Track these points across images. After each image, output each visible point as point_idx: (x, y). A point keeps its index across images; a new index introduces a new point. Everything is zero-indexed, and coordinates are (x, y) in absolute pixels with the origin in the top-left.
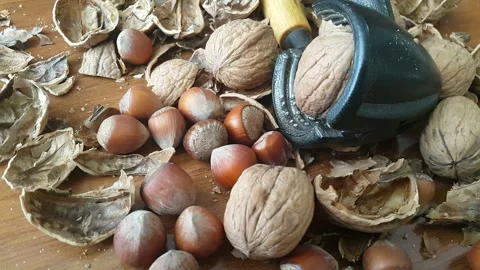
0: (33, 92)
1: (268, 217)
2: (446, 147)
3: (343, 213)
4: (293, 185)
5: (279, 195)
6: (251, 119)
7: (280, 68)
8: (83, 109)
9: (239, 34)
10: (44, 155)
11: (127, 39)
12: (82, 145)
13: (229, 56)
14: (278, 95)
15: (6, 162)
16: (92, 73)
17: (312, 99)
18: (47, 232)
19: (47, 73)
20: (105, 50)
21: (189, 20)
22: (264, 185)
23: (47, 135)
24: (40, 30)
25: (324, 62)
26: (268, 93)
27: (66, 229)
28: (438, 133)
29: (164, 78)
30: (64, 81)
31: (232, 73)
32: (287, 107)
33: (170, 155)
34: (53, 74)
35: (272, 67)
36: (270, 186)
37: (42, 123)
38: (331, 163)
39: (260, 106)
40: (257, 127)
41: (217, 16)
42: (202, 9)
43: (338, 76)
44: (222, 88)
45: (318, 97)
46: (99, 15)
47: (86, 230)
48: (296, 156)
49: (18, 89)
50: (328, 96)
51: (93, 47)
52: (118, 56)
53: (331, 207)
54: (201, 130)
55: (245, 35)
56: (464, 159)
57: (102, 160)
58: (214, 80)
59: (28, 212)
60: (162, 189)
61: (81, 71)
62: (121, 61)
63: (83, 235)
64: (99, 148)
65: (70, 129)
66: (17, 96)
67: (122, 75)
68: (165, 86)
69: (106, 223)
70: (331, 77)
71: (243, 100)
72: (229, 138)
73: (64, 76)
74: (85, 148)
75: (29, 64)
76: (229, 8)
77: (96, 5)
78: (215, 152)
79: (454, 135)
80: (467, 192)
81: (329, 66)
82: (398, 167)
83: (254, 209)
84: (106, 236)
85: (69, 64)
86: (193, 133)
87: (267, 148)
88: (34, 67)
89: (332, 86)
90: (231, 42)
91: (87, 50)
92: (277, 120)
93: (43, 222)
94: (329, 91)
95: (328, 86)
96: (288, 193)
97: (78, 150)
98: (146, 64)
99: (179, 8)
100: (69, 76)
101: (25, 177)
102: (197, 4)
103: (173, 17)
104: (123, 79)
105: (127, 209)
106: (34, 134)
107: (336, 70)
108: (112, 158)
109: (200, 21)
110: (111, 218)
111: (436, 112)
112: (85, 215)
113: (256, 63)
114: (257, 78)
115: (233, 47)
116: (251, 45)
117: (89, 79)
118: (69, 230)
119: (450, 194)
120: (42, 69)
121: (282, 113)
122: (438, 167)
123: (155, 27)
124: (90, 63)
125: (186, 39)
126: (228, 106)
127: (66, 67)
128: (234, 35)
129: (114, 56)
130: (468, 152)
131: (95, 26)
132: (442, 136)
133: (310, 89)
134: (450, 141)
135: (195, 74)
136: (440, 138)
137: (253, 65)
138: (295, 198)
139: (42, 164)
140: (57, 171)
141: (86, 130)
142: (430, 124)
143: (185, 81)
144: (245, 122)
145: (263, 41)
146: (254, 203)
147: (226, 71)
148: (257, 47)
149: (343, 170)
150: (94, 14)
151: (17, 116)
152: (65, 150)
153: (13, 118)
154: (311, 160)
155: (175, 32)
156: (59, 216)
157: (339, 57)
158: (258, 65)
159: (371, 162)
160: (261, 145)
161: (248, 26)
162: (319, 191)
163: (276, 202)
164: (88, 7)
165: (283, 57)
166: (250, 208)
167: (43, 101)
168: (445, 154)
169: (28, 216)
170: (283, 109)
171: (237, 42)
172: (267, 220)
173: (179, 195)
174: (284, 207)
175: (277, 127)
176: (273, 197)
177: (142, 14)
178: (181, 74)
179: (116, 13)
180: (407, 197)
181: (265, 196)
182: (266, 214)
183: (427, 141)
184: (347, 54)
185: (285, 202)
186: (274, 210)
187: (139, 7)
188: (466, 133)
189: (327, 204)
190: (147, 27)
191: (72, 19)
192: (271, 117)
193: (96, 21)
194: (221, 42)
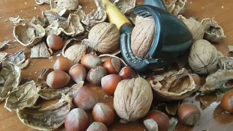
0: (12, 67)
1: (135, 99)
2: (200, 60)
3: (165, 92)
4: (142, 84)
6: (115, 63)
7: (123, 40)
8: (36, 73)
9: (103, 28)
10: (22, 95)
12: (40, 87)
13: (100, 38)
14: (124, 52)
15: (4, 101)
16: (37, 56)
17: (141, 49)
18: (32, 127)
19: (15, 59)
20: (41, 46)
21: (77, 29)
22: (130, 86)
23: (22, 86)
24: (8, 42)
25: (143, 32)
26: (119, 52)
27: (40, 125)
28: (196, 56)
29: (72, 53)
30: (24, 62)
31: (103, 45)
32: (129, 56)
33: (82, 85)
34: (18, 59)
35: (119, 41)
36: (132, 86)
37: (19, 80)
39: (117, 58)
40: (118, 66)
41: (89, 25)
42: (82, 23)
43: (150, 36)
45: (143, 47)
46: (35, 31)
47: (49, 124)
49: (4, 67)
50: (147, 46)
51: (35, 45)
52: (48, 47)
53: (160, 91)
54: (94, 70)
55: (105, 28)
56: (209, 64)
57: (50, 92)
60: (83, 98)
61: (31, 56)
62: (50, 49)
63: (49, 126)
64: (48, 87)
65: (33, 81)
66: (4, 70)
68: (73, 55)
69: (58, 119)
70: (147, 38)
71: (109, 56)
72: (107, 72)
73: (24, 60)
74: (42, 88)
75: (6, 57)
76: (94, 20)
77: (33, 27)
78: (102, 79)
79: (202, 54)
80: (214, 77)
81: (145, 33)
82: (183, 71)
83: (128, 97)
84: (60, 125)
85: (25, 54)
86: (91, 72)
87: (125, 74)
88: (9, 58)
89: (148, 42)
90: (100, 32)
91: (32, 47)
92: (126, 62)
93: (29, 123)
94: (148, 44)
95: (147, 41)
96: (141, 87)
97: (39, 89)
98: (61, 49)
100: (26, 59)
101: (15, 105)
102: (79, 21)
103: (69, 28)
104: (52, 57)
105: (68, 111)
106: (16, 86)
107: (149, 34)
108: (55, 91)
109: (82, 28)
110: (61, 117)
111: (193, 47)
112: (48, 117)
113: (112, 39)
114: (113, 46)
115: (101, 34)
116: (109, 32)
117: (35, 59)
118: (42, 125)
119: (207, 79)
120: (13, 58)
121: (127, 59)
122: (199, 70)
123: (62, 33)
124: (35, 52)
125: (77, 36)
126: (103, 60)
127: (24, 56)
128: (101, 29)
129: (46, 48)
130: (210, 60)
131: (34, 36)
132: (198, 56)
133: (139, 44)
134: (202, 57)
135: (85, 49)
137: (111, 40)
138: (144, 89)
139: (22, 99)
140: (30, 100)
141: (40, 80)
142: (191, 52)
143: (82, 52)
144: (113, 64)
145: (113, 30)
146: (127, 94)
147: (100, 45)
148: (111, 33)
149: (160, 78)
150: (33, 31)
151: (5, 80)
152: (32, 91)
153: (3, 81)
154: (145, 77)
155: (72, 33)
156: (36, 120)
157: (149, 28)
159: (170, 73)
160: (122, 73)
161: (106, 25)
162: (153, 86)
163: (136, 92)
164: (29, 29)
165: (124, 35)
166: (126, 97)
167: (18, 70)
168: (201, 63)
169: (22, 121)
170: (128, 57)
171: (102, 32)
172: (135, 100)
173: (91, 99)
174: (141, 93)
177: (55, 28)
178: (79, 50)
179: (43, 29)
180: (189, 83)
181: (131, 90)
182: (133, 98)
183: (192, 60)
184: (152, 27)
185: (140, 92)
186: (137, 95)
187: (52, 26)
188: (208, 53)
189: (158, 90)
190: (59, 33)
191: (22, 34)
192: (123, 61)
193: (34, 34)
194: (96, 33)
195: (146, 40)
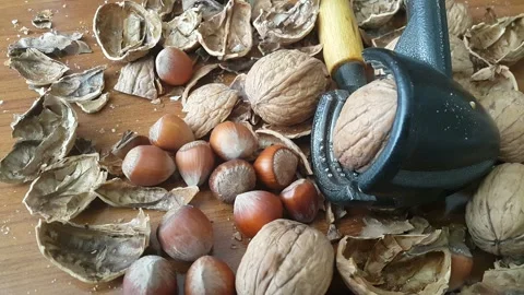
0: (63, 112)
1: (279, 285)
2: (491, 223)
3: (360, 287)
4: (310, 252)
5: (294, 262)
6: (282, 164)
7: (322, 110)
8: (113, 130)
9: (282, 70)
10: (68, 179)
11: (166, 59)
12: (106, 173)
13: (268, 92)
14: (318, 137)
15: (30, 182)
16: (127, 91)
17: (349, 153)
18: (60, 266)
19: (81, 86)
20: (144, 68)
22: (280, 249)
23: (73, 158)
24: (80, 37)
25: (365, 119)
26: (307, 133)
27: (78, 262)
28: (485, 206)
29: (201, 104)
30: (98, 97)
31: (270, 109)
33: (194, 194)
34: (87, 88)
35: (314, 107)
36: (286, 250)
37: (68, 147)
38: (364, 220)
39: (295, 148)
40: (289, 172)
41: (266, 38)
42: (252, 26)
43: (378, 136)
44: (260, 122)
45: (355, 153)
46: (142, 25)
47: (99, 265)
49: (48, 107)
50: (365, 155)
51: (132, 63)
52: (156, 76)
53: (349, 280)
54: (228, 172)
55: (288, 71)
56: (510, 238)
57: (125, 191)
58: (252, 111)
59: (42, 244)
60: (177, 235)
62: (158, 81)
63: (96, 271)
64: (123, 177)
65: (96, 154)
66: (46, 114)
67: (159, 96)
68: (199, 114)
69: (119, 260)
70: (370, 136)
72: (257, 183)
73: (98, 92)
74: (110, 177)
75: (65, 74)
76: (279, 31)
77: (139, 13)
78: (238, 197)
79: (501, 212)
80: (506, 276)
81: (368, 124)
82: (433, 239)
83: (266, 274)
84: (117, 274)
85: (105, 78)
86: (219, 174)
88: (69, 78)
90: (273, 77)
91: (125, 64)
93: (55, 255)
95: (366, 145)
96: (304, 260)
97: (101, 178)
98: (185, 86)
99: (228, 24)
100: (103, 92)
101: (45, 201)
102: (248, 21)
103: (220, 33)
104: (158, 100)
105: (141, 250)
106: (60, 155)
107: (375, 129)
108: (135, 189)
109: (248, 40)
110: (125, 256)
112: (100, 248)
113: (297, 102)
114: (295, 118)
115: (274, 83)
116: (292, 83)
117: (123, 97)
118: (81, 265)
119: (487, 274)
120: (76, 82)
121: (318, 159)
122: (481, 241)
123: (198, 46)
124: (127, 80)
125: (230, 62)
126: (263, 143)
127: (101, 82)
128: (276, 70)
129: (152, 75)
130: (516, 231)
131: (136, 38)
132: (489, 211)
133: (347, 143)
134: (497, 216)
135: (232, 104)
136: (486, 212)
137: (294, 103)
138: (311, 267)
139: (64, 188)
140: (77, 200)
141: (112, 156)
143: (221, 111)
144: (276, 168)
145: (305, 78)
146: (266, 268)
147: (264, 107)
148: (300, 85)
149: (375, 230)
150: (137, 24)
151: (46, 134)
152: (89, 176)
153: (41, 134)
154: (343, 214)
155: (219, 54)
156: (73, 248)
157: (380, 116)
158: (299, 104)
159: (408, 225)
160: (289, 193)
161: (294, 61)
163: (289, 269)
164: (132, 16)
165: (328, 98)
166: (261, 272)
167: (71, 122)
168: (489, 230)
169: (42, 248)
170: (321, 154)
171: (279, 78)
172: (278, 288)
173: (195, 243)
174: (298, 276)
175: (311, 172)
176: (287, 263)
177: (187, 27)
178: (218, 104)
179: (160, 25)
180: (439, 272)
181: (279, 261)
182: (276, 281)
185: (299, 271)
186: (286, 278)
187: (185, 20)
188: (516, 211)
189: (346, 276)
190: (191, 45)
191: (113, 26)
192: (306, 162)
193: (138, 31)
194: (262, 76)
195: (364, 140)
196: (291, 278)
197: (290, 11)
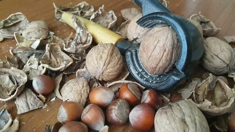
1: (195, 131)
2: (222, 60)
4: (191, 108)
5: (190, 117)
6: (134, 90)
7: (129, 60)
9: (103, 52)
11: (39, 81)
13: (104, 64)
16: (26, 110)
17: (161, 64)
20: (27, 94)
22: (180, 116)
25: (161, 44)
28: (214, 56)
29: (71, 92)
30: (12, 123)
31: (109, 72)
34: (2, 122)
36: (183, 115)
38: (178, 92)
40: (138, 91)
41: (76, 51)
42: (64, 51)
43: (171, 48)
45: (164, 62)
46: (10, 78)
48: (163, 97)
50: (169, 59)
51: (19, 96)
52: (37, 94)
53: (210, 110)
54: (116, 107)
55: (106, 51)
56: (231, 61)
58: (97, 80)
61: (19, 113)
62: (40, 96)
67: (44, 103)
68: (76, 95)
70: (167, 50)
71: (120, 83)
73: (10, 121)
76: (81, 45)
77: (5, 73)
78: (130, 115)
79: (222, 53)
81: (164, 45)
82: (212, 77)
85: (9, 112)
86: (113, 111)
87: (152, 100)
89: (169, 54)
90: (101, 57)
92: (142, 85)
94: (169, 57)
95: (168, 54)
96: (192, 113)
98: (53, 91)
99: (52, 56)
100: (13, 119)
102: (60, 50)
103: (52, 61)
104: (46, 105)
107: (168, 45)
109: (67, 57)
113: (118, 62)
115: (104, 59)
116: (112, 54)
117: (26, 115)
121: (142, 81)
122: (221, 70)
123: (48, 70)
124: (22, 106)
127: (9, 115)
128: (101, 53)
129: (35, 95)
130: (231, 57)
131: (11, 84)
132: (217, 56)
133: (159, 60)
134: (222, 56)
137: (117, 63)
142: (207, 53)
143: (85, 88)
144: (133, 92)
145: (115, 50)
147: (106, 73)
148: (114, 54)
149: (187, 92)
150: (7, 78)
155: (62, 66)
157: (167, 39)
158: (119, 63)
161: (104, 47)
163: (192, 121)
164: (2, 76)
165: (129, 54)
168: (222, 63)
170: (141, 78)
171: (105, 56)
174: (197, 121)
176: (188, 120)
177: (35, 66)
178: (81, 86)
179: (21, 71)
181: (184, 121)
182: (192, 130)
185: (195, 119)
186: (194, 125)
188: (226, 50)
190: (44, 72)
193: (10, 81)
194: (97, 59)
195: (165, 54)
196: (196, 124)
197: (75, 39)
